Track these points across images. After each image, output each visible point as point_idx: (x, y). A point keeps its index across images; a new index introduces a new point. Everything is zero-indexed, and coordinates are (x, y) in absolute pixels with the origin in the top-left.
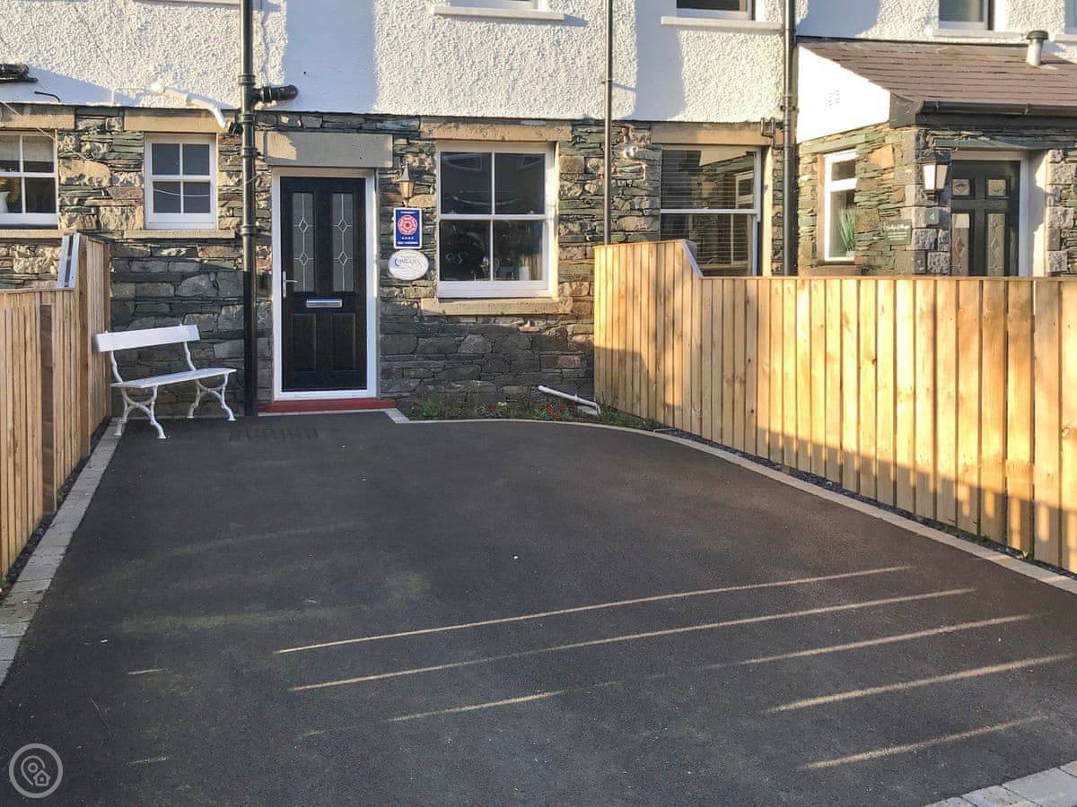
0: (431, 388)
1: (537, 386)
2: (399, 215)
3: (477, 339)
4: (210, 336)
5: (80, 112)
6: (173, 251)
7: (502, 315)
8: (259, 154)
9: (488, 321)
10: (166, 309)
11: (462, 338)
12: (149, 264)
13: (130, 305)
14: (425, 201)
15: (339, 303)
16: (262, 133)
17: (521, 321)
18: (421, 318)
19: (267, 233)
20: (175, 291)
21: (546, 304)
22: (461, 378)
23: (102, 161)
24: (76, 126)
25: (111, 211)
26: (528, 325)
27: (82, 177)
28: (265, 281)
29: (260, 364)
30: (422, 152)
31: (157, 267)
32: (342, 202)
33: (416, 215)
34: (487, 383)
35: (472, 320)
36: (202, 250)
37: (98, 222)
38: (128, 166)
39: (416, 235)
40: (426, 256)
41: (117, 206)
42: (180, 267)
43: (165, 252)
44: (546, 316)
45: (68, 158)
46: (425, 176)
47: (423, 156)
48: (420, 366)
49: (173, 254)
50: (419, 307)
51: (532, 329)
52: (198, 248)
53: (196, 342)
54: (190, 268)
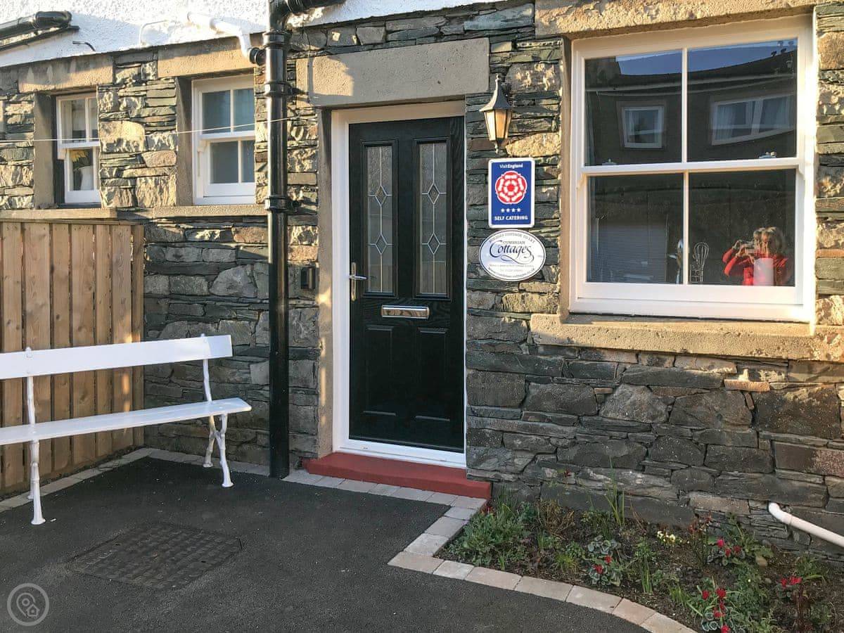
1: (767, 503)
2: (498, 170)
3: (638, 395)
4: (243, 352)
5: (118, 59)
6: (205, 234)
7: (686, 354)
8: (303, 93)
9: (659, 363)
10: (199, 310)
11: (607, 390)
12: (183, 252)
13: (163, 303)
14: (541, 145)
16: (306, 61)
17: (730, 368)
18: (533, 348)
19: (313, 208)
20: (209, 287)
21: (784, 340)
23: (138, 119)
24: (115, 79)
25: (146, 182)
26: (744, 378)
27: (120, 141)
29: (300, 397)
30: (536, 60)
31: (190, 255)
32: (433, 156)
33: (525, 170)
35: (624, 358)
36: (237, 232)
37: (134, 198)
38: (161, 124)
39: (524, 205)
41: (151, 177)
42: (214, 255)
43: (199, 236)
45: (107, 120)
47: (541, 67)
49: (206, 238)
50: (528, 326)
51: (753, 385)
52: (233, 230)
53: (227, 359)
54: (226, 257)
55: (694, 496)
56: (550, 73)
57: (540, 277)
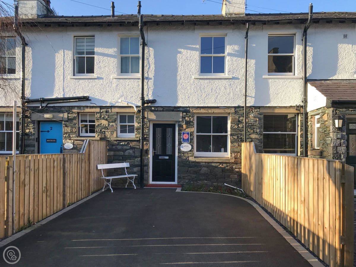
0: (192, 182)
1: (224, 183)
2: (184, 134)
3: (205, 169)
4: (132, 166)
5: (101, 107)
6: (123, 143)
7: (213, 162)
8: (146, 118)
9: (209, 164)
10: (121, 158)
11: (201, 168)
12: (118, 147)
13: (112, 157)
14: (191, 130)
15: (167, 158)
16: (147, 112)
17: (219, 164)
18: (189, 162)
19: (148, 139)
20: (124, 154)
21: (226, 159)
22: (200, 180)
23: (106, 120)
24: (100, 111)
25: (108, 133)
26: (221, 165)
27: (101, 124)
28: (147, 151)
29: (145, 174)
30: (190, 116)
31: (119, 147)
32: (169, 130)
33: (188, 134)
34: (209, 182)
35: (204, 163)
36: (131, 143)
37: (105, 135)
38: (112, 121)
39: (188, 139)
40: (191, 145)
41: (110, 131)
42: (125, 147)
43: (121, 144)
44: (226, 163)
45: (98, 119)
46: (191, 123)
47: (191, 117)
48: (189, 176)
49: (123, 144)
50: (189, 159)
51: (222, 166)
52: (130, 143)
53: (129, 167)
54: (128, 148)
55: (214, 183)
56: (192, 118)
57: (190, 151)
